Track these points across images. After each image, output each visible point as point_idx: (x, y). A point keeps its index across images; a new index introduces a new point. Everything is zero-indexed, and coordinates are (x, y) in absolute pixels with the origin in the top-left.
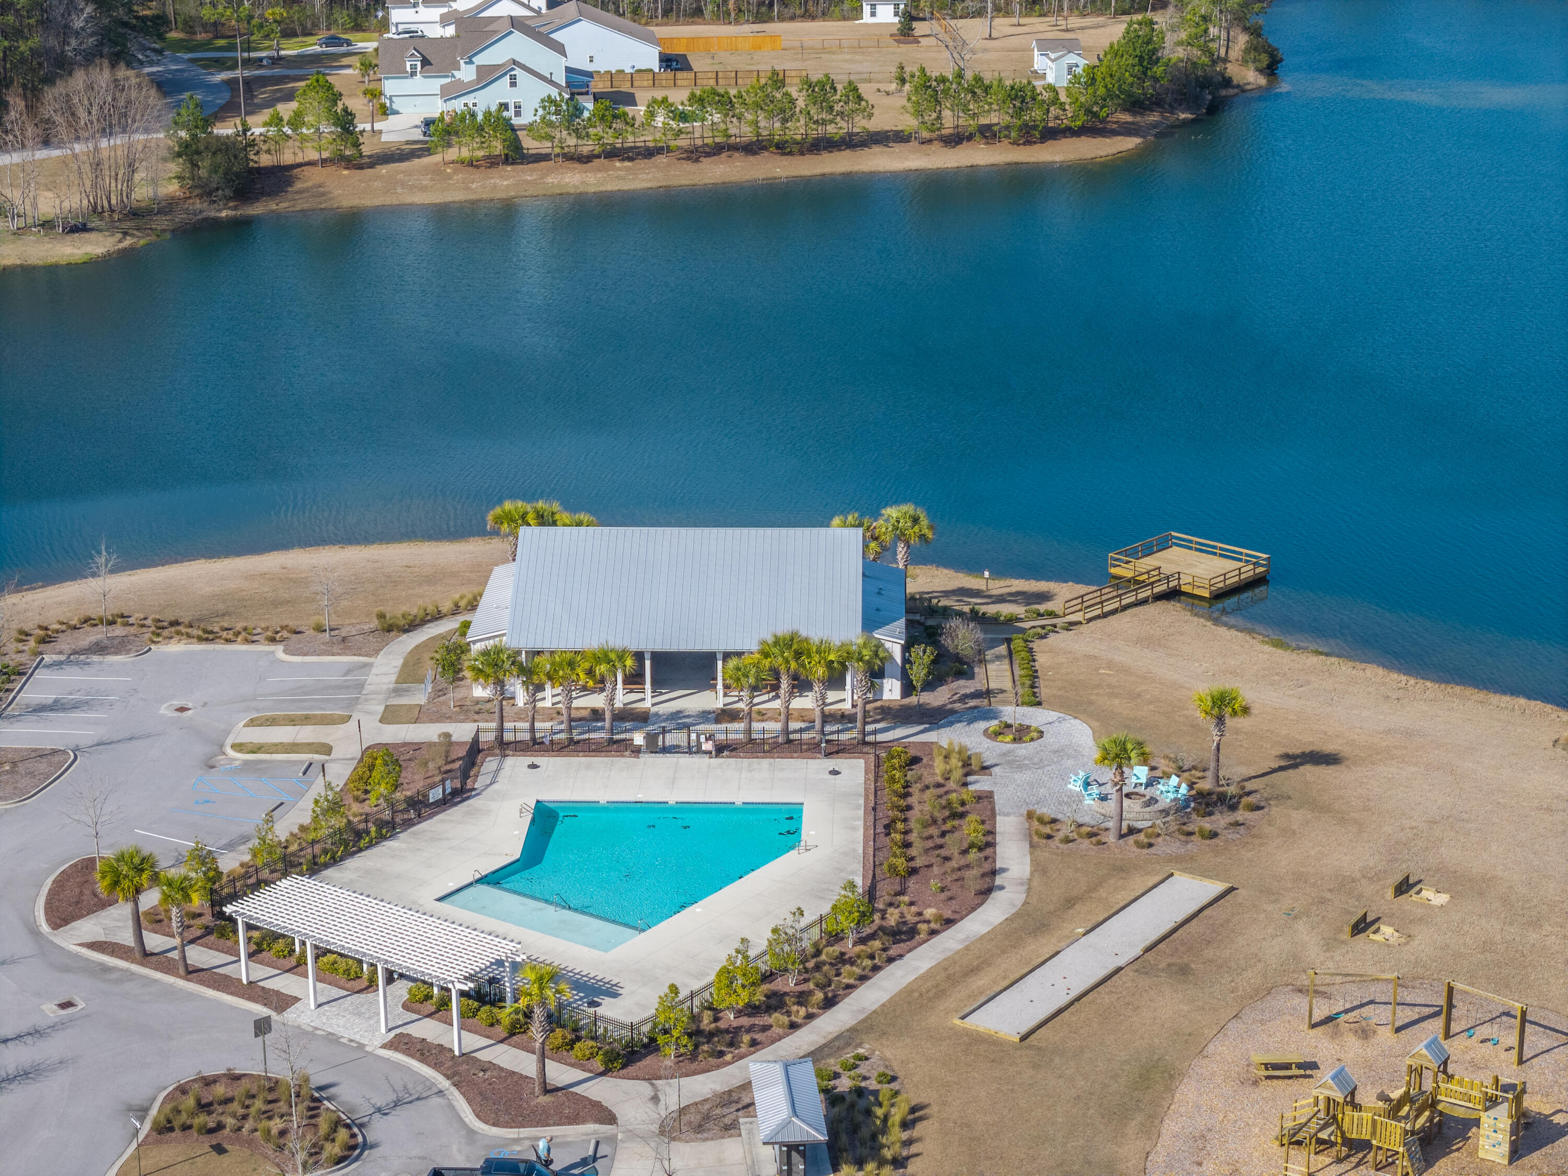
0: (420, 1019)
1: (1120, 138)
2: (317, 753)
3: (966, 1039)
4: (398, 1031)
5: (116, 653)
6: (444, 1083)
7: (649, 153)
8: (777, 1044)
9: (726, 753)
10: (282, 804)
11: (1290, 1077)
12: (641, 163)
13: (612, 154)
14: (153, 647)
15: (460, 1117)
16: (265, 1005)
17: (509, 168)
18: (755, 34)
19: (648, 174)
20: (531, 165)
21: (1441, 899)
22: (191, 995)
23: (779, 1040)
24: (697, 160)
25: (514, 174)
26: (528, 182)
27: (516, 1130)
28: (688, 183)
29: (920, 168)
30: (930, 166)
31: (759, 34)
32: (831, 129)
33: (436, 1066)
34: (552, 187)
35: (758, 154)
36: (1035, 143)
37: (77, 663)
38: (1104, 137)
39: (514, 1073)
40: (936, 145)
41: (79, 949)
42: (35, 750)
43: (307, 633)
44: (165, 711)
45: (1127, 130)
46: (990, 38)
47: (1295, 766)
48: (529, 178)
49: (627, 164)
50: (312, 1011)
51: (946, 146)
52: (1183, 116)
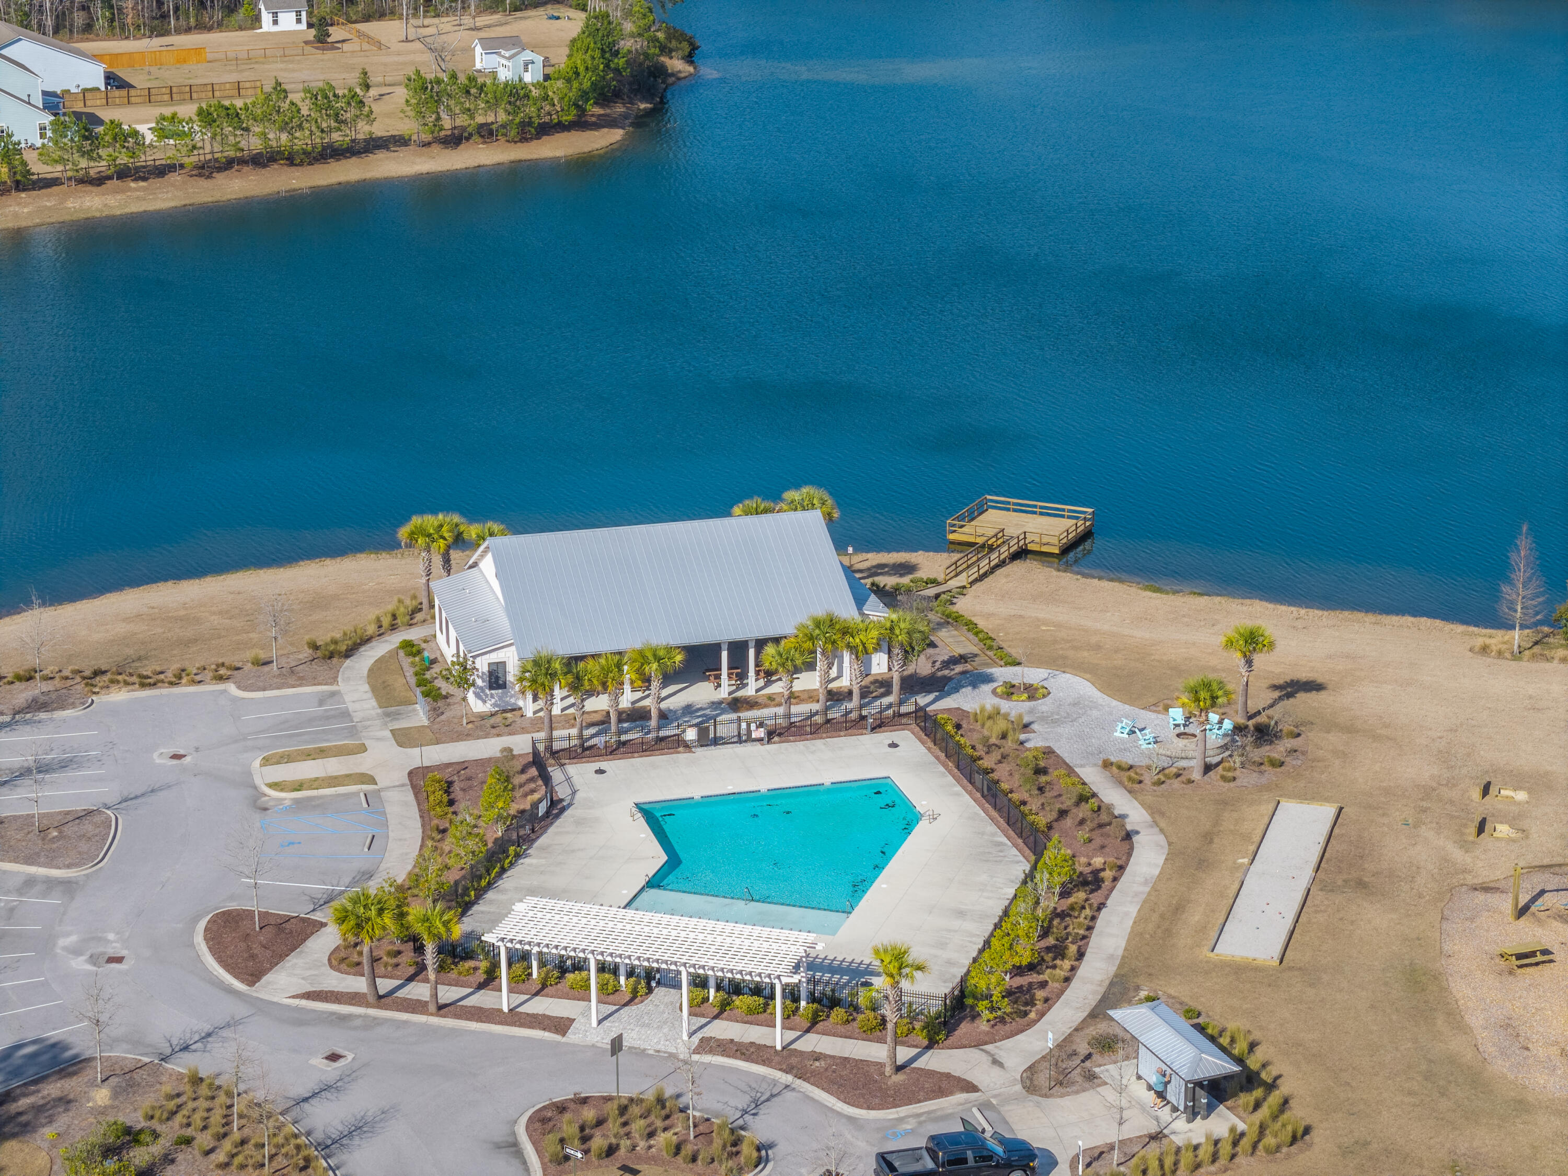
0: (709, 1023)
1: (606, 130)
2: (363, 783)
3: (1228, 969)
4: (699, 1035)
5: (63, 708)
6: (788, 1078)
7: (161, 171)
8: (1063, 997)
9: (776, 739)
10: (373, 836)
11: (1537, 964)
12: (155, 183)
13: (123, 174)
14: (94, 698)
15: (827, 1106)
16: (544, 1029)
17: (23, 195)
18: (165, 48)
19: (167, 192)
20: (43, 191)
21: (1521, 796)
22: (453, 1031)
23: (1062, 994)
24: (209, 177)
25: (30, 200)
26: (49, 208)
27: (894, 1110)
28: (210, 199)
29: (430, 171)
30: (440, 169)
31: (169, 48)
32: (336, 136)
33: (765, 1062)
34: (76, 211)
35: (268, 166)
36: (531, 139)
37: (27, 722)
38: (591, 130)
39: (846, 1059)
40: (436, 149)
41: (297, 1002)
42: (68, 813)
43: (246, 668)
44: (160, 759)
45: (610, 123)
46: (407, 40)
47: (1289, 696)
48: (48, 204)
49: (142, 184)
50: (594, 1028)
51: (447, 148)
52: (643, 106)
